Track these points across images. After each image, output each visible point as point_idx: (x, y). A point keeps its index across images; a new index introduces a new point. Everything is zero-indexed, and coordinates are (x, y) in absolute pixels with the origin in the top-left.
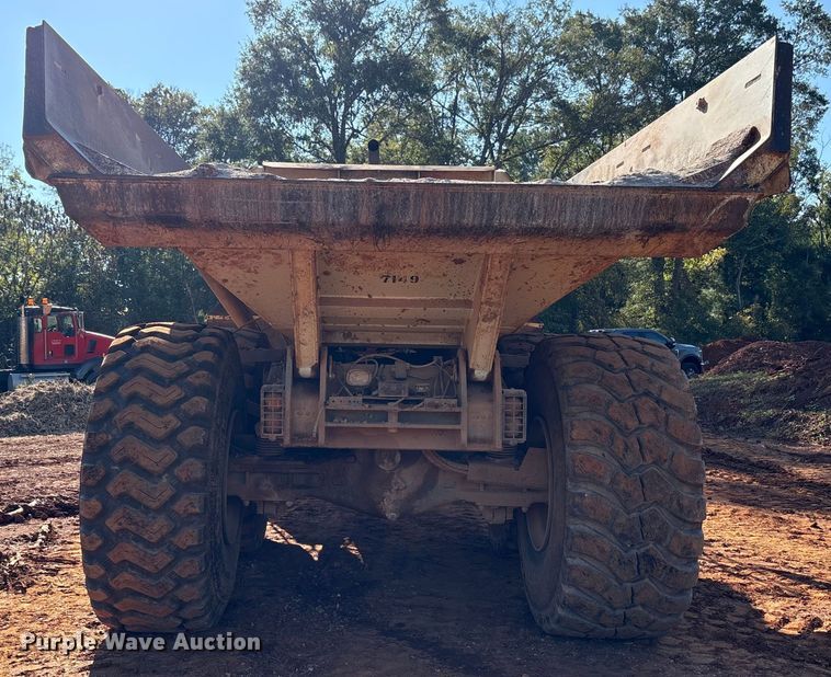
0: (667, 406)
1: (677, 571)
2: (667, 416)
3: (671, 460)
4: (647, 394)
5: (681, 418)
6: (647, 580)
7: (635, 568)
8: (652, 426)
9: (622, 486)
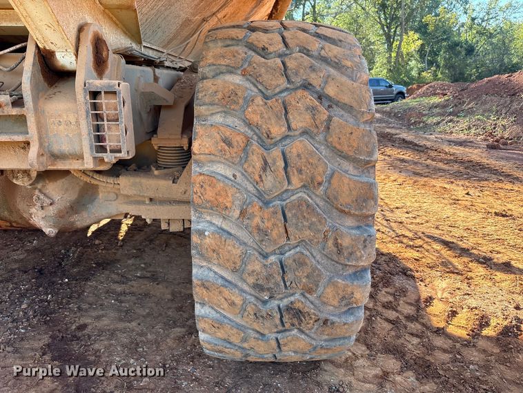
0: (331, 103)
1: (333, 323)
2: (330, 119)
3: (330, 183)
4: (307, 86)
5: (351, 120)
6: (295, 332)
7: (278, 322)
8: (305, 132)
9: (257, 220)
